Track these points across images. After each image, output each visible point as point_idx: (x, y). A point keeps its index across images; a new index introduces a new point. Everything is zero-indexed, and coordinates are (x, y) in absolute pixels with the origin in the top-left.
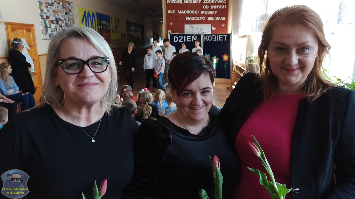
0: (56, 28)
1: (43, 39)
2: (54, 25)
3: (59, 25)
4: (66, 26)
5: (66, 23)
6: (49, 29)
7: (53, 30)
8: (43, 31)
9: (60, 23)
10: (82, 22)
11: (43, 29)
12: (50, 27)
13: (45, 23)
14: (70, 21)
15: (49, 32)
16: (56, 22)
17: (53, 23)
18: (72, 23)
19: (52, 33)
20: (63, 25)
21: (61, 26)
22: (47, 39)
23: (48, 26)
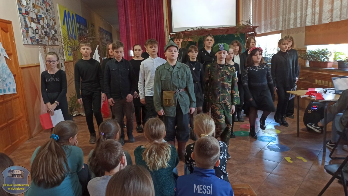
0: (37, 29)
1: (24, 44)
2: (36, 24)
3: (40, 25)
4: (48, 27)
5: (47, 23)
6: (30, 29)
7: (35, 32)
8: (23, 31)
9: (41, 21)
10: (64, 24)
11: (23, 29)
12: (31, 27)
13: (25, 21)
14: (51, 21)
15: (31, 34)
16: (36, 21)
17: (34, 22)
18: (53, 24)
19: (33, 36)
20: (45, 26)
21: (43, 27)
22: (29, 45)
23: (29, 26)
